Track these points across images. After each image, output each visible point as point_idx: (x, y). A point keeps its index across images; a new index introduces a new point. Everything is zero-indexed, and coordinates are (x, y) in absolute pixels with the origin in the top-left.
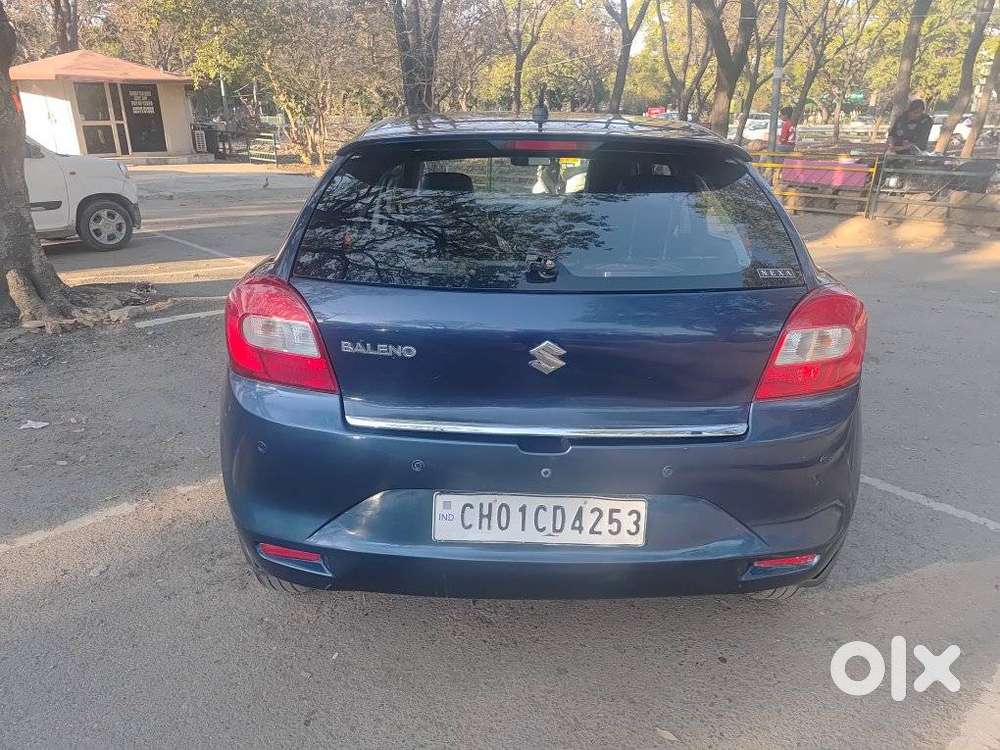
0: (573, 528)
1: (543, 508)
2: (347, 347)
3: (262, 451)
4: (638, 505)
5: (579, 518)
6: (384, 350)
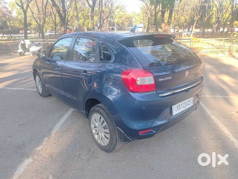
0: (187, 105)
1: (183, 103)
2: (160, 80)
3: (144, 108)
4: (192, 98)
5: (187, 103)
6: (166, 79)
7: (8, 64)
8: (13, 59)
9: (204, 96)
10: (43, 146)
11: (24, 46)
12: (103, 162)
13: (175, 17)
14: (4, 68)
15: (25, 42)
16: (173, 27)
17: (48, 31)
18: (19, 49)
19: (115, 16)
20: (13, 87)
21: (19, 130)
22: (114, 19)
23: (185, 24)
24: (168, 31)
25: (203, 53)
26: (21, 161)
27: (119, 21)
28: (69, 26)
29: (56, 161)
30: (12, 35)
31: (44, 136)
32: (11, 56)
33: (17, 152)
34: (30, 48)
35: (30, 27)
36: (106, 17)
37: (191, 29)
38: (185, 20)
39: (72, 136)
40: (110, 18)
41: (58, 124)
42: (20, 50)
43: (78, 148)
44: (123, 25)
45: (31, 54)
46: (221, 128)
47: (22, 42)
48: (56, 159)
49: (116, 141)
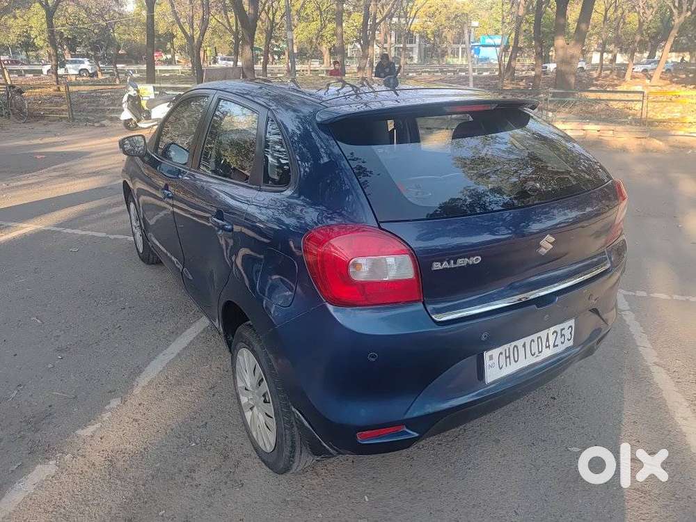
0: (546, 347)
1: (533, 341)
2: (437, 266)
3: (373, 360)
4: (572, 322)
5: (548, 340)
6: (462, 262)
7: (90, 153)
8: (107, 140)
9: (648, 293)
10: (98, 425)
11: (137, 103)
12: (256, 502)
13: (608, 15)
14: (73, 166)
15: (138, 91)
16: (599, 45)
17: (220, 55)
18: (123, 110)
19: (414, 12)
20: (77, 228)
21: (50, 366)
22: (411, 20)
23: (638, 38)
24: (574, 60)
25: (682, 139)
26: (23, 470)
27: (428, 27)
28: (280, 42)
29: (118, 482)
30: (118, 66)
31: (112, 393)
32: (102, 131)
33: (23, 437)
34: (153, 110)
35: (172, 44)
36: (385, 14)
37: (658, 54)
38: (641, 24)
39: (189, 402)
40: (399, 17)
41: (161, 356)
42: (126, 115)
43: (197, 444)
44: (438, 40)
45: (154, 125)
46: (680, 422)
47: (132, 92)
48: (123, 474)
49: (293, 447)
